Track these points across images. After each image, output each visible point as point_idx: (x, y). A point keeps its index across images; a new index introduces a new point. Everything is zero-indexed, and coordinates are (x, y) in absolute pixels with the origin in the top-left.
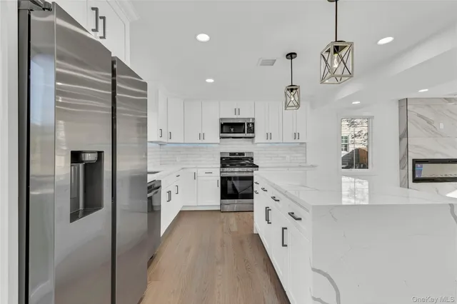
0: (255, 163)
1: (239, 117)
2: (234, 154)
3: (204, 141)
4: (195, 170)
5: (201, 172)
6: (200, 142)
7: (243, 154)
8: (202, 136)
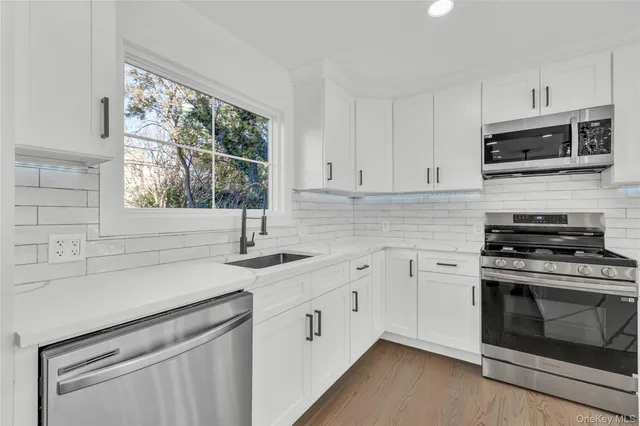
0: (609, 245)
1: (546, 111)
2: (531, 218)
3: (439, 187)
4: (412, 255)
5: (426, 262)
6: (430, 188)
7: (562, 218)
8: (433, 174)
